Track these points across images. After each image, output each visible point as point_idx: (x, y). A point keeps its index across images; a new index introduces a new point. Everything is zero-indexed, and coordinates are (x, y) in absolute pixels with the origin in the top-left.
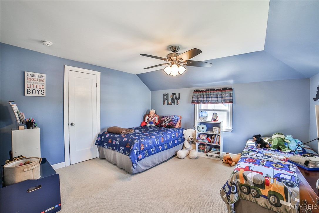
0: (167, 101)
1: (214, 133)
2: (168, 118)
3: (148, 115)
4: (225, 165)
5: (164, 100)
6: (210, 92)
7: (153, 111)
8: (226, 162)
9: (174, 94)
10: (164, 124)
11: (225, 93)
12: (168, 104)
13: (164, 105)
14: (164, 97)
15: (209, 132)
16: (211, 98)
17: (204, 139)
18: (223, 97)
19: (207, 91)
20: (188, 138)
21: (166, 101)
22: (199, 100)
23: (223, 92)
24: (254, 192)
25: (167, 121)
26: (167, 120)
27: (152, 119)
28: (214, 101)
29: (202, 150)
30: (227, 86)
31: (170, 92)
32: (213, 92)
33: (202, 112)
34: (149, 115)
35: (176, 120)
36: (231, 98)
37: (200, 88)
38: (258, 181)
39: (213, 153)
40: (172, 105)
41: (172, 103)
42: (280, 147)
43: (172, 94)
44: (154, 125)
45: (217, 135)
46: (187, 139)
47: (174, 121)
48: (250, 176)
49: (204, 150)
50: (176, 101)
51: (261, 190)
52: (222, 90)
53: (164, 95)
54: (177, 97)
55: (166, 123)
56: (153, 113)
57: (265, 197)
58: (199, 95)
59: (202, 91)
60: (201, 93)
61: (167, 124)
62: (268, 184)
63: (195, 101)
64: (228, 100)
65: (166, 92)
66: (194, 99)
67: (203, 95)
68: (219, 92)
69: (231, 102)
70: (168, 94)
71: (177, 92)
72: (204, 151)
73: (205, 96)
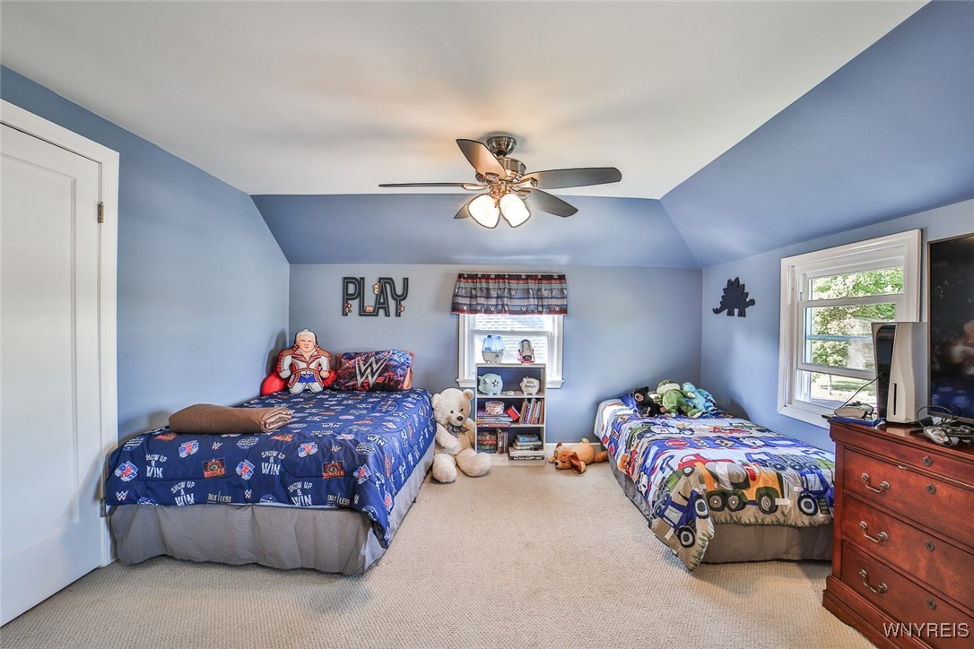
0: (357, 301)
1: (525, 394)
2: (373, 359)
3: (291, 351)
4: (567, 474)
5: (347, 298)
6: (509, 283)
7: (307, 338)
8: (567, 465)
9: (385, 282)
10: (360, 380)
11: (548, 287)
12: (364, 311)
13: (345, 314)
14: (345, 288)
15: (511, 395)
16: (511, 298)
17: (499, 416)
18: (542, 298)
19: (499, 277)
20: (449, 418)
21: (355, 304)
22: (477, 304)
23: (544, 286)
24: (733, 501)
25: (369, 370)
26: (371, 365)
27: (308, 364)
28: (518, 309)
29: (488, 447)
30: (556, 271)
31: (371, 274)
32: (515, 281)
33: (489, 337)
34: (298, 352)
35: (403, 364)
36: (564, 302)
37: (479, 269)
38: (739, 476)
39: (523, 448)
40: (377, 315)
41: (379, 308)
42: (683, 408)
43: (380, 279)
44: (316, 387)
45: (533, 401)
46: (443, 421)
47: (399, 370)
48: (722, 470)
49: (497, 445)
50: (392, 304)
51: (744, 491)
52: (540, 279)
53: (348, 283)
54: (399, 291)
55: (370, 378)
56: (311, 345)
57: (753, 503)
58: (475, 289)
59: (486, 277)
60: (481, 282)
61: (372, 381)
62: (754, 478)
63: (465, 304)
64: (557, 306)
65: (355, 271)
66: (461, 300)
67: (488, 289)
68: (532, 285)
69: (563, 310)
70: (363, 279)
71: (397, 273)
72: (494, 449)
73: (494, 293)
